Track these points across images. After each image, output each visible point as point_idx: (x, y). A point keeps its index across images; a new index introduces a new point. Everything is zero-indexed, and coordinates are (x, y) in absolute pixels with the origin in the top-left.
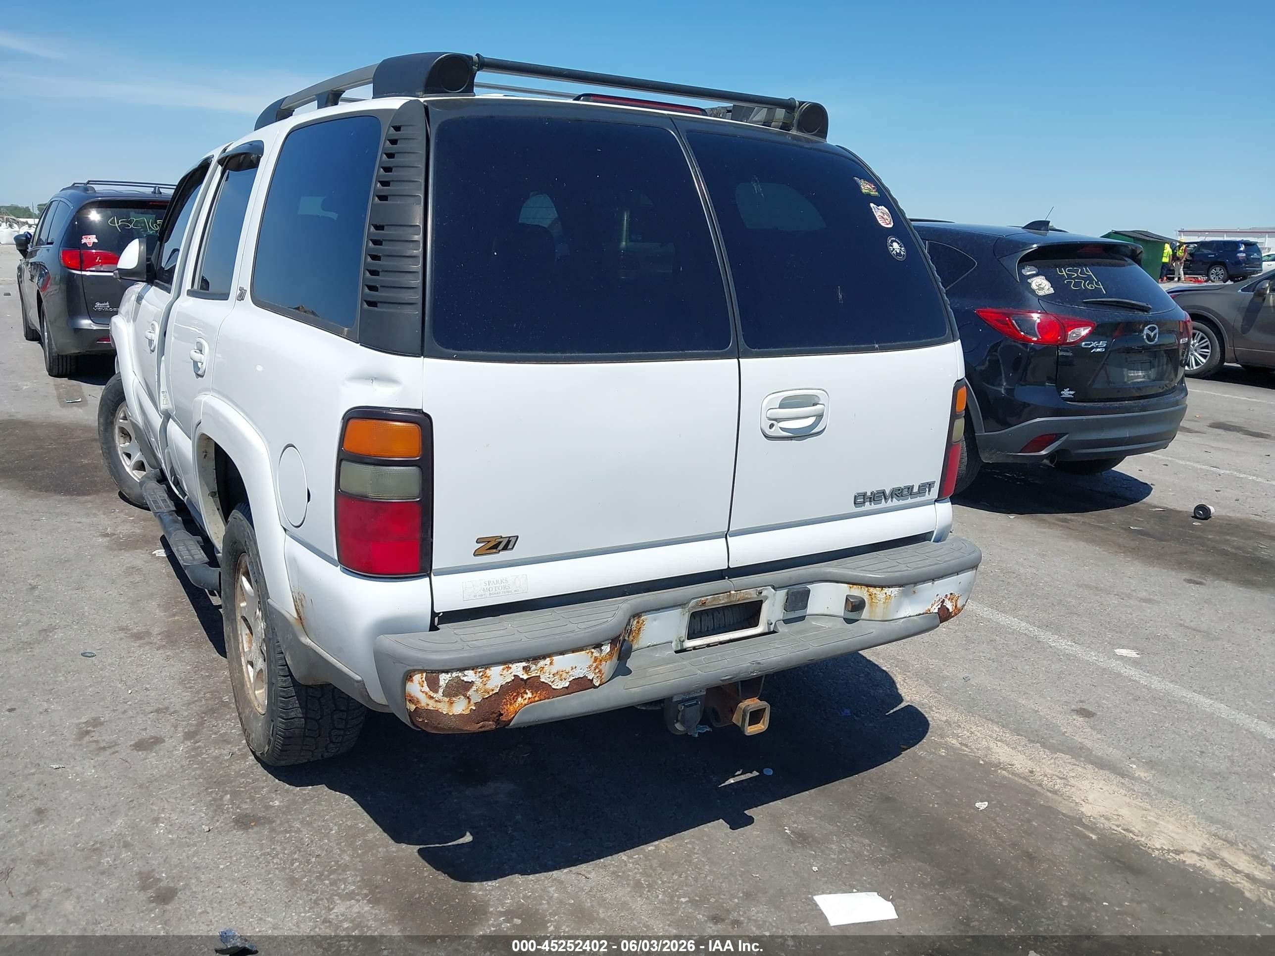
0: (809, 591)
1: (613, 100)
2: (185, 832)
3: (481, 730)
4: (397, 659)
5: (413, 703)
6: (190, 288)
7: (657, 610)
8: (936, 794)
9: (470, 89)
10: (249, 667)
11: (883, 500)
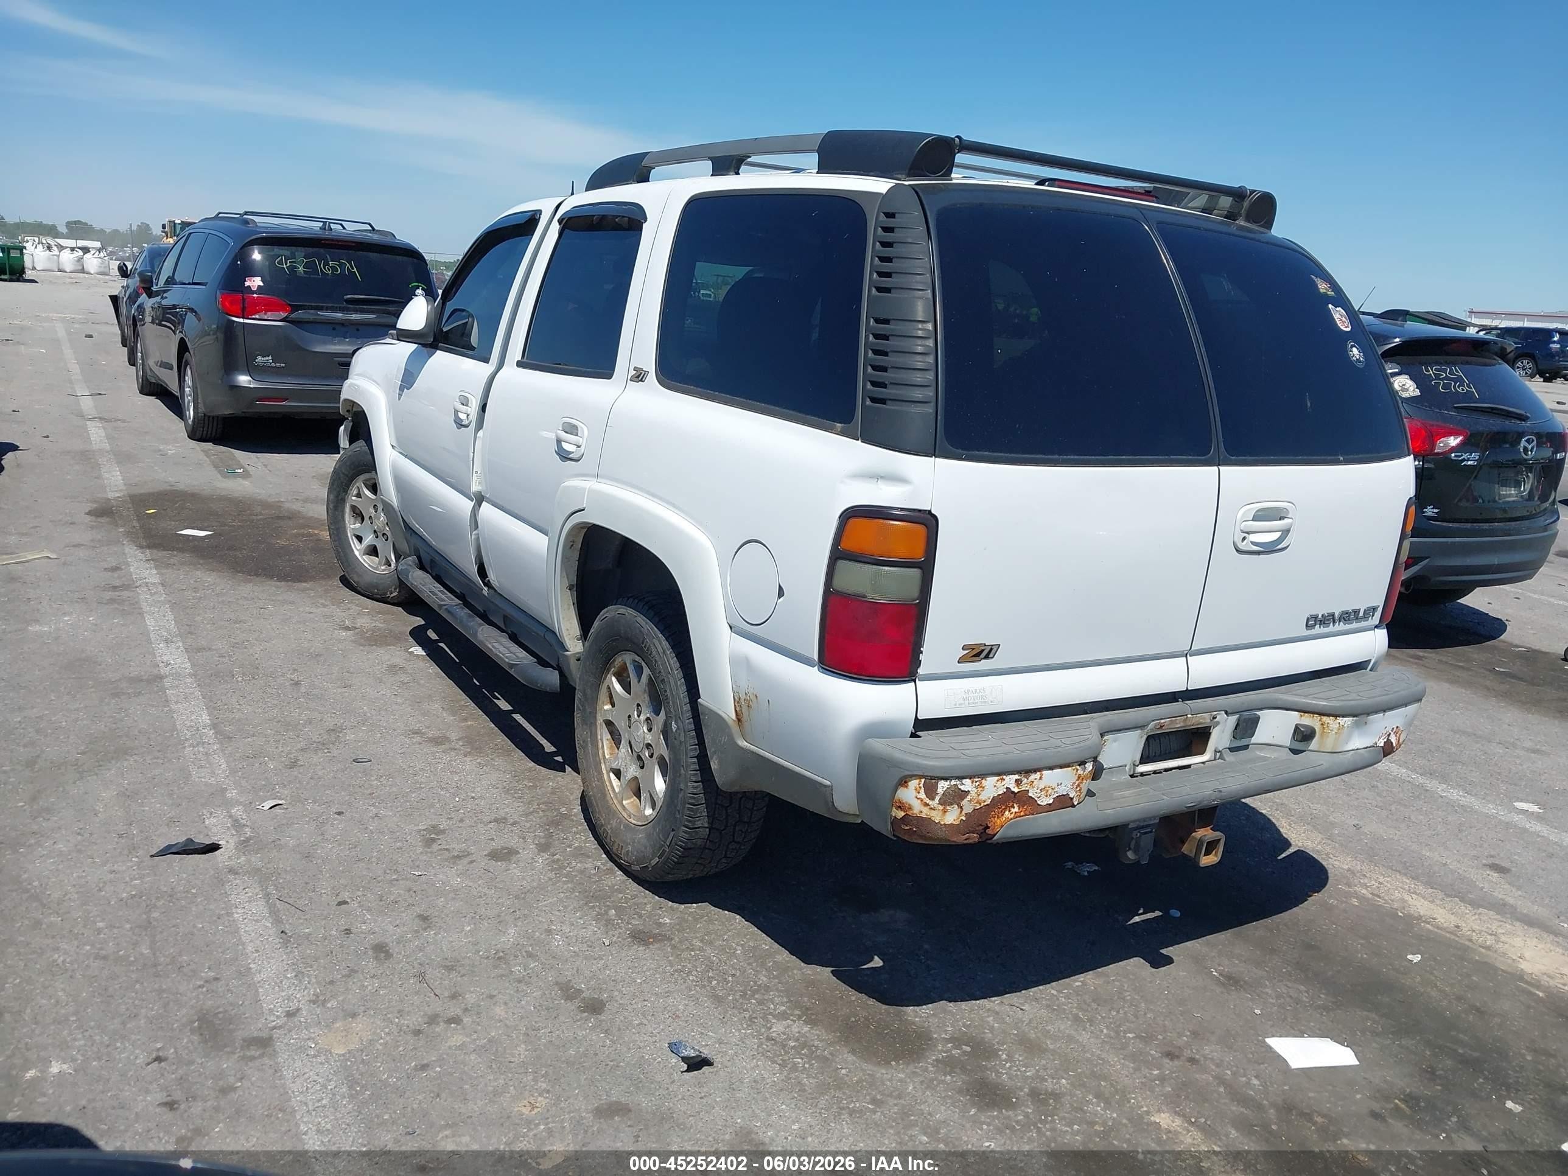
0: (1258, 718)
1: (1091, 188)
2: (585, 945)
3: (966, 842)
4: (891, 763)
5: (902, 810)
6: (520, 359)
7: (1119, 730)
8: (1361, 945)
9: (948, 174)
10: (612, 776)
11: (1332, 624)
